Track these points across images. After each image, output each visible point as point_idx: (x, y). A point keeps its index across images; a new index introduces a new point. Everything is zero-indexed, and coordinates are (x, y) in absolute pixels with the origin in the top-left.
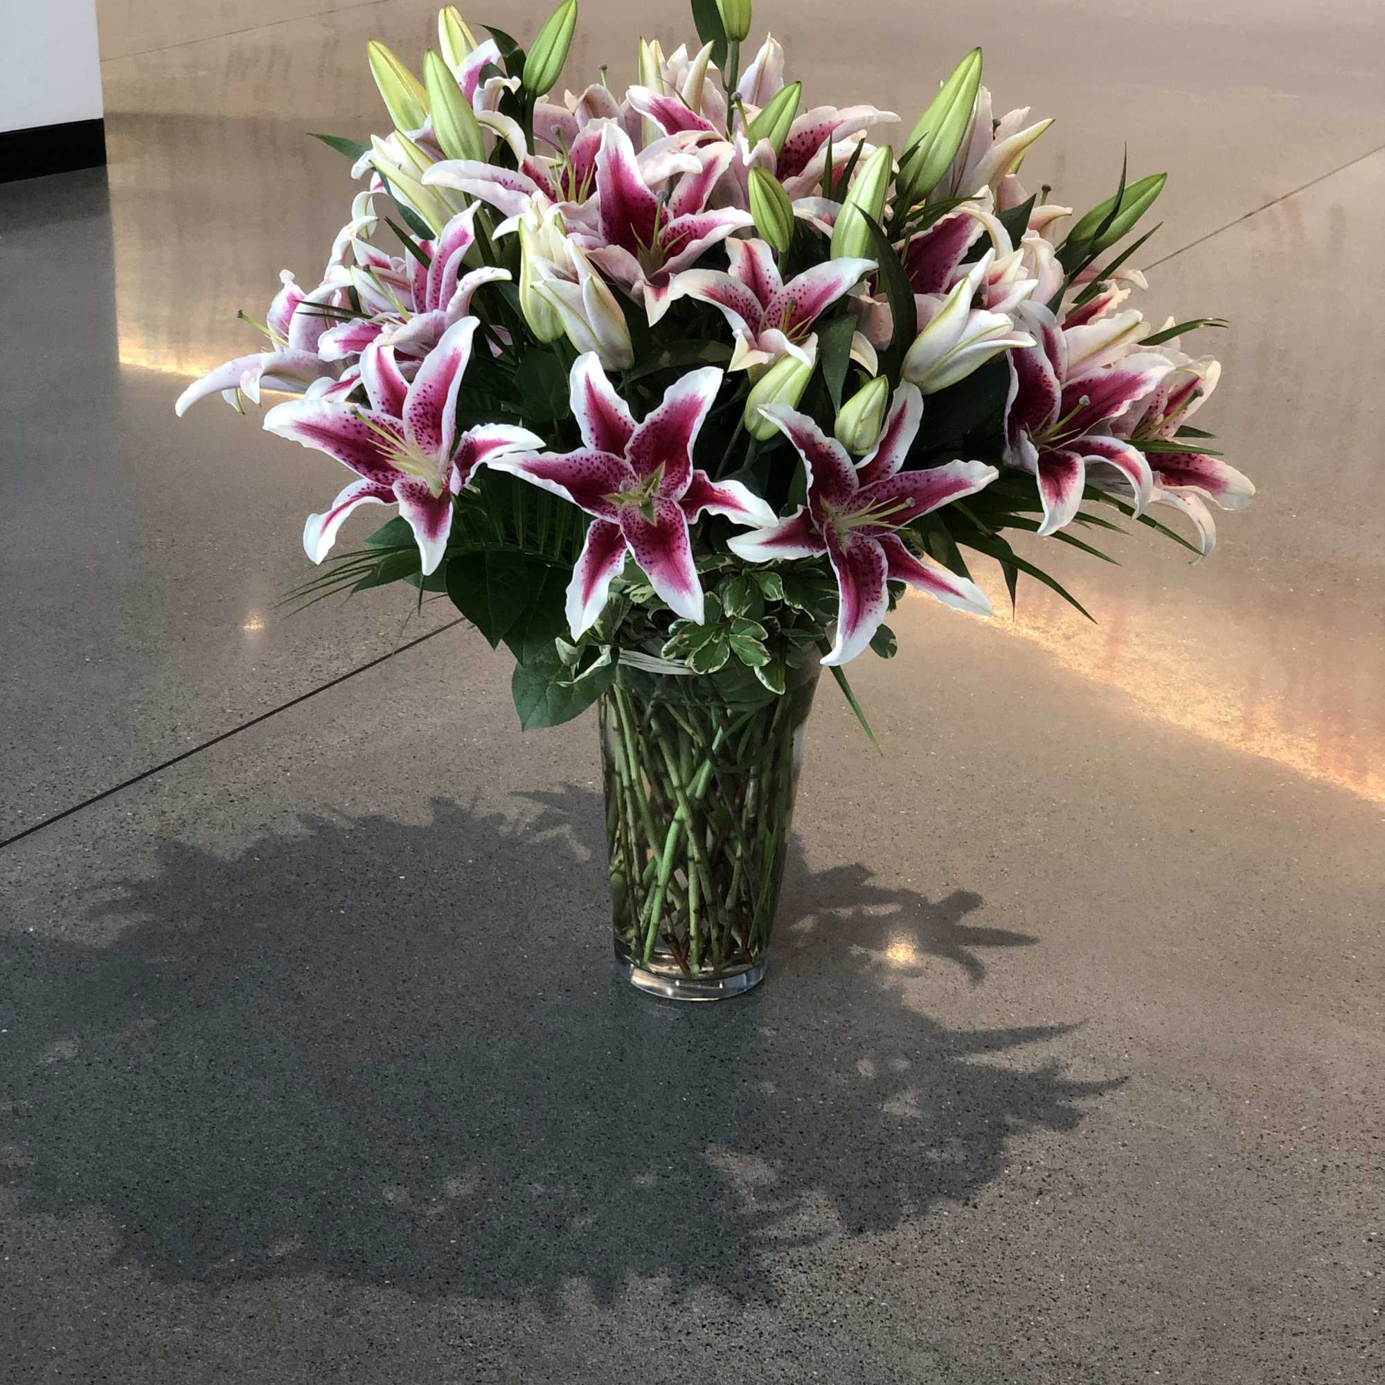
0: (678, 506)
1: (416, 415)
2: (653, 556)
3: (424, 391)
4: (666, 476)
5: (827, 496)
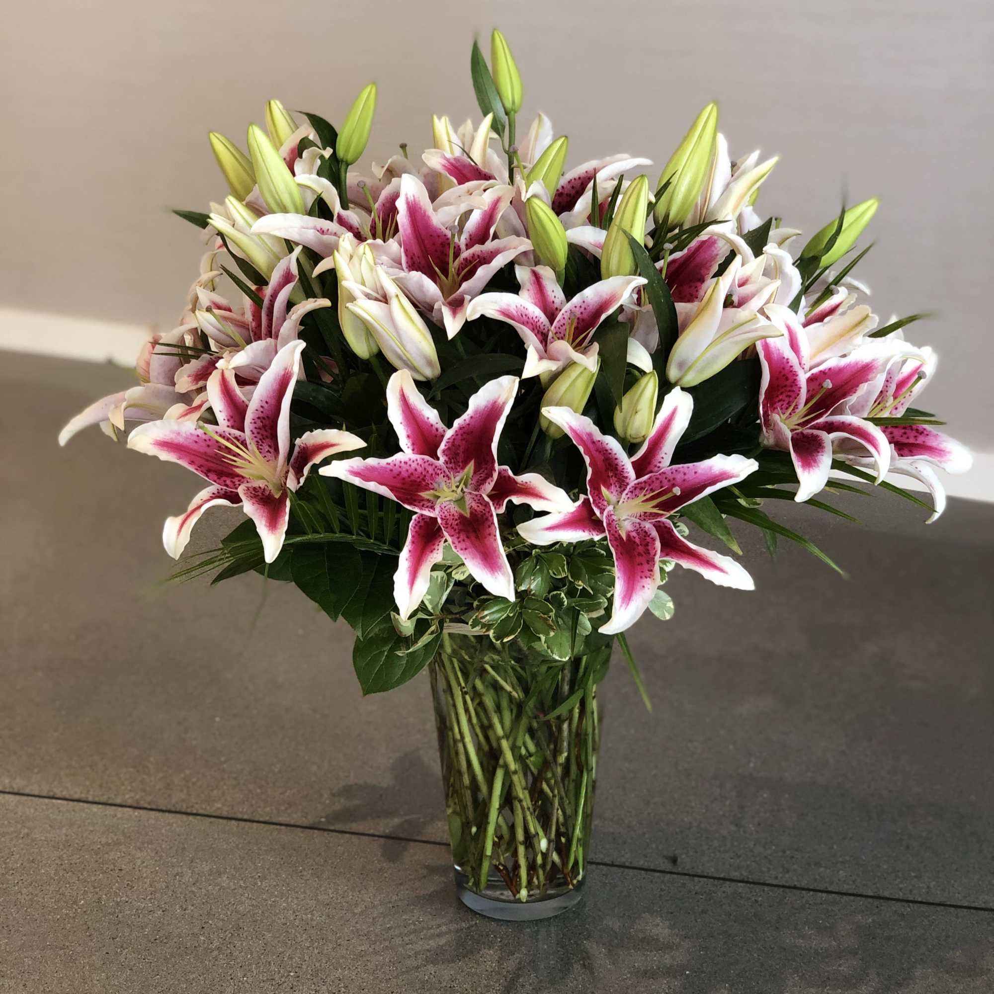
0: (487, 499)
1: (256, 428)
2: (468, 543)
3: (262, 407)
4: (475, 472)
5: (608, 487)
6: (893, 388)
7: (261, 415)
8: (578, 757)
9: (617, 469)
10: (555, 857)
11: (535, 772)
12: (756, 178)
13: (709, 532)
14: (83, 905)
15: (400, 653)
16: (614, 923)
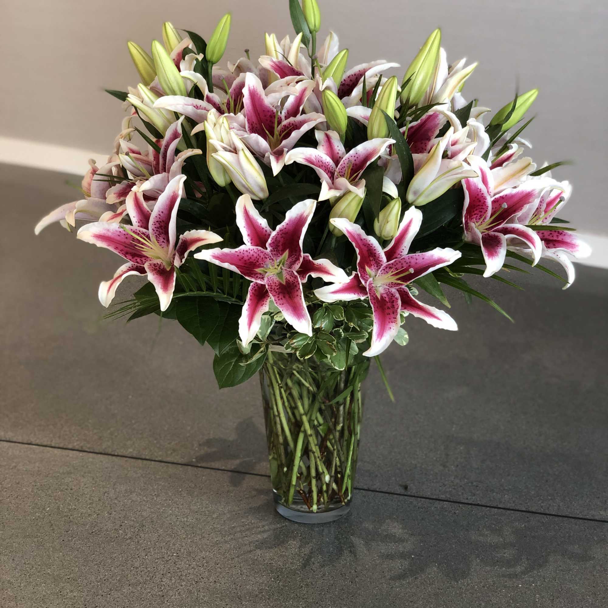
0: (296, 274)
1: (155, 228)
2: (284, 301)
3: (159, 215)
4: (289, 257)
5: (370, 267)
6: (544, 206)
7: (159, 220)
8: (349, 427)
9: (375, 256)
10: (334, 486)
11: (323, 435)
12: (463, 76)
13: (431, 293)
14: (48, 510)
15: (242, 364)
16: (368, 525)
